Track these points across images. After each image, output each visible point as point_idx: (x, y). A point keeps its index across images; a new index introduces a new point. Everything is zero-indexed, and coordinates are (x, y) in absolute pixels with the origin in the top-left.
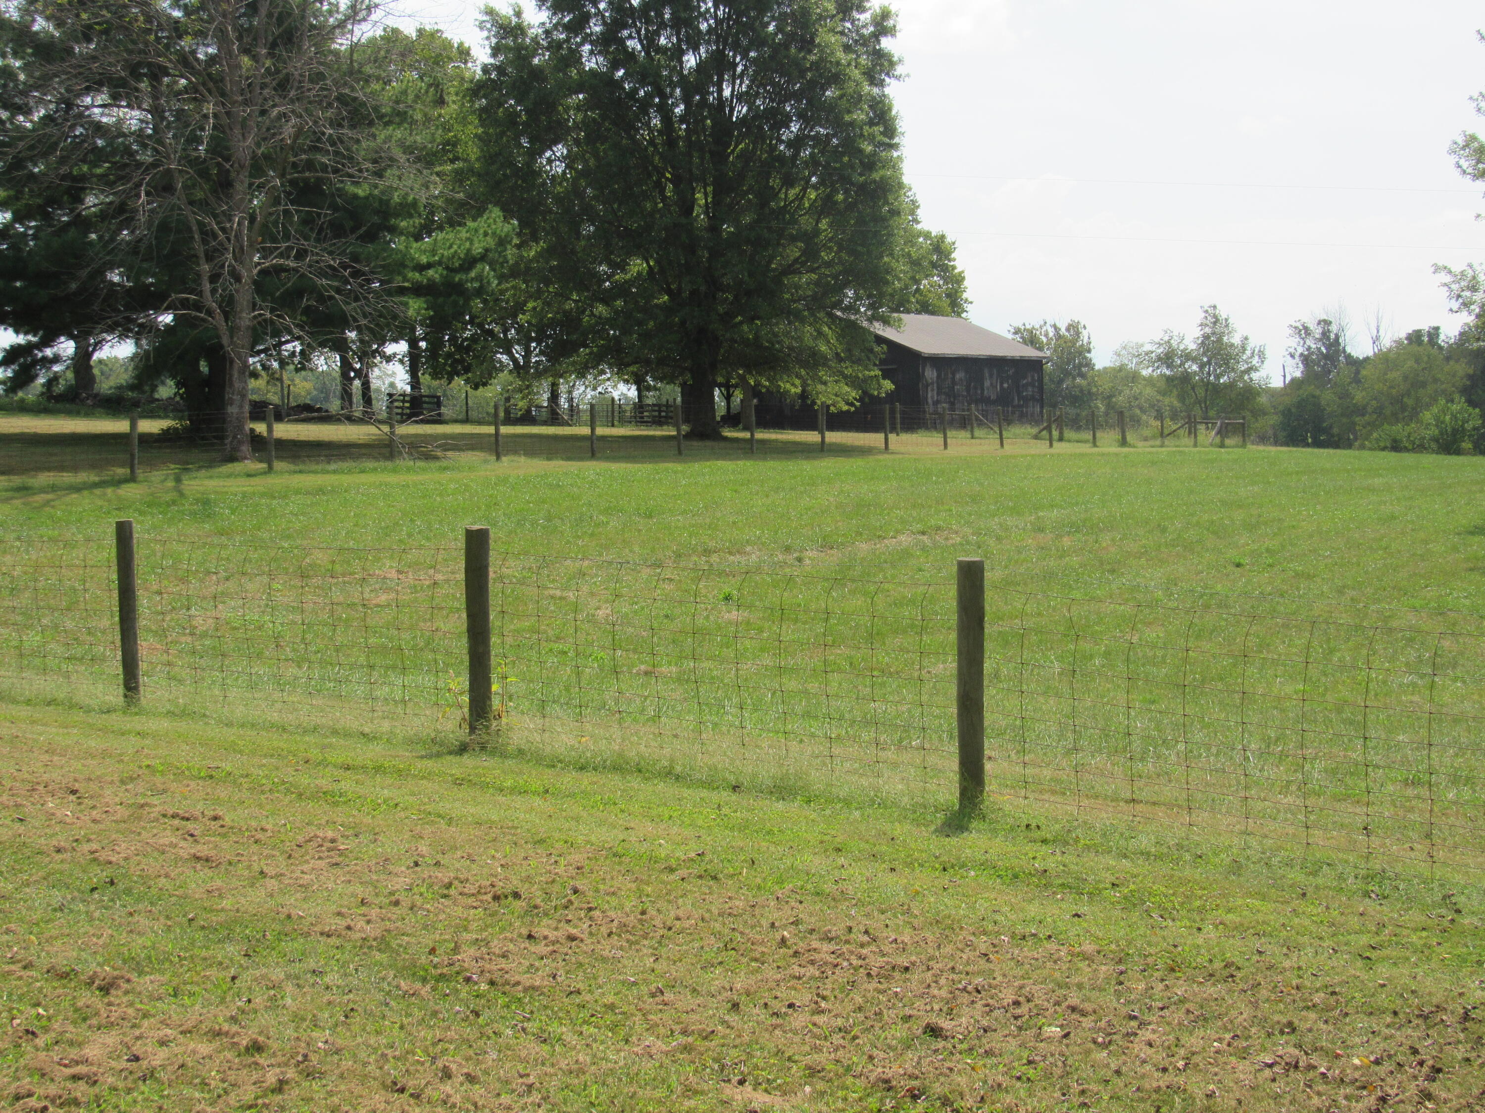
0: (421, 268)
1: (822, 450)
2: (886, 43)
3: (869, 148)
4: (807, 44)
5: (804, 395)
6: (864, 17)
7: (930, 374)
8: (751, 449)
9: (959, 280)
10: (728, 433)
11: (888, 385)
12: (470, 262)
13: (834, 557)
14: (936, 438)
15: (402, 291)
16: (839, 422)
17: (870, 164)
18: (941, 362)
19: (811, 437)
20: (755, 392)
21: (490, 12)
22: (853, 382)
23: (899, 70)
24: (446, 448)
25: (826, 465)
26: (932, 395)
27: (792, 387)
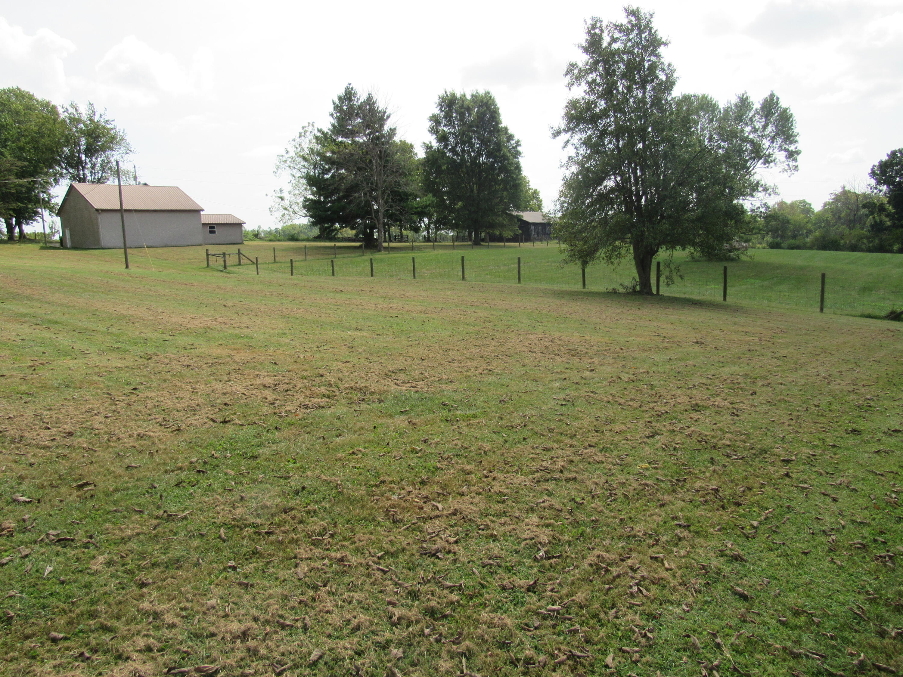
0: (416, 208)
1: (505, 246)
2: (519, 148)
3: (515, 176)
4: (500, 150)
5: (500, 234)
6: (513, 142)
7: (532, 227)
8: (488, 247)
9: (541, 201)
10: (482, 243)
11: (520, 232)
12: (426, 207)
13: (507, 268)
14: (532, 244)
15: (412, 214)
16: (508, 240)
17: (515, 180)
18: (535, 224)
19: (502, 244)
20: (489, 233)
21: (424, 143)
22: (511, 231)
23: (522, 155)
24: (424, 248)
25: (505, 250)
26: (533, 233)
27: (497, 233)
